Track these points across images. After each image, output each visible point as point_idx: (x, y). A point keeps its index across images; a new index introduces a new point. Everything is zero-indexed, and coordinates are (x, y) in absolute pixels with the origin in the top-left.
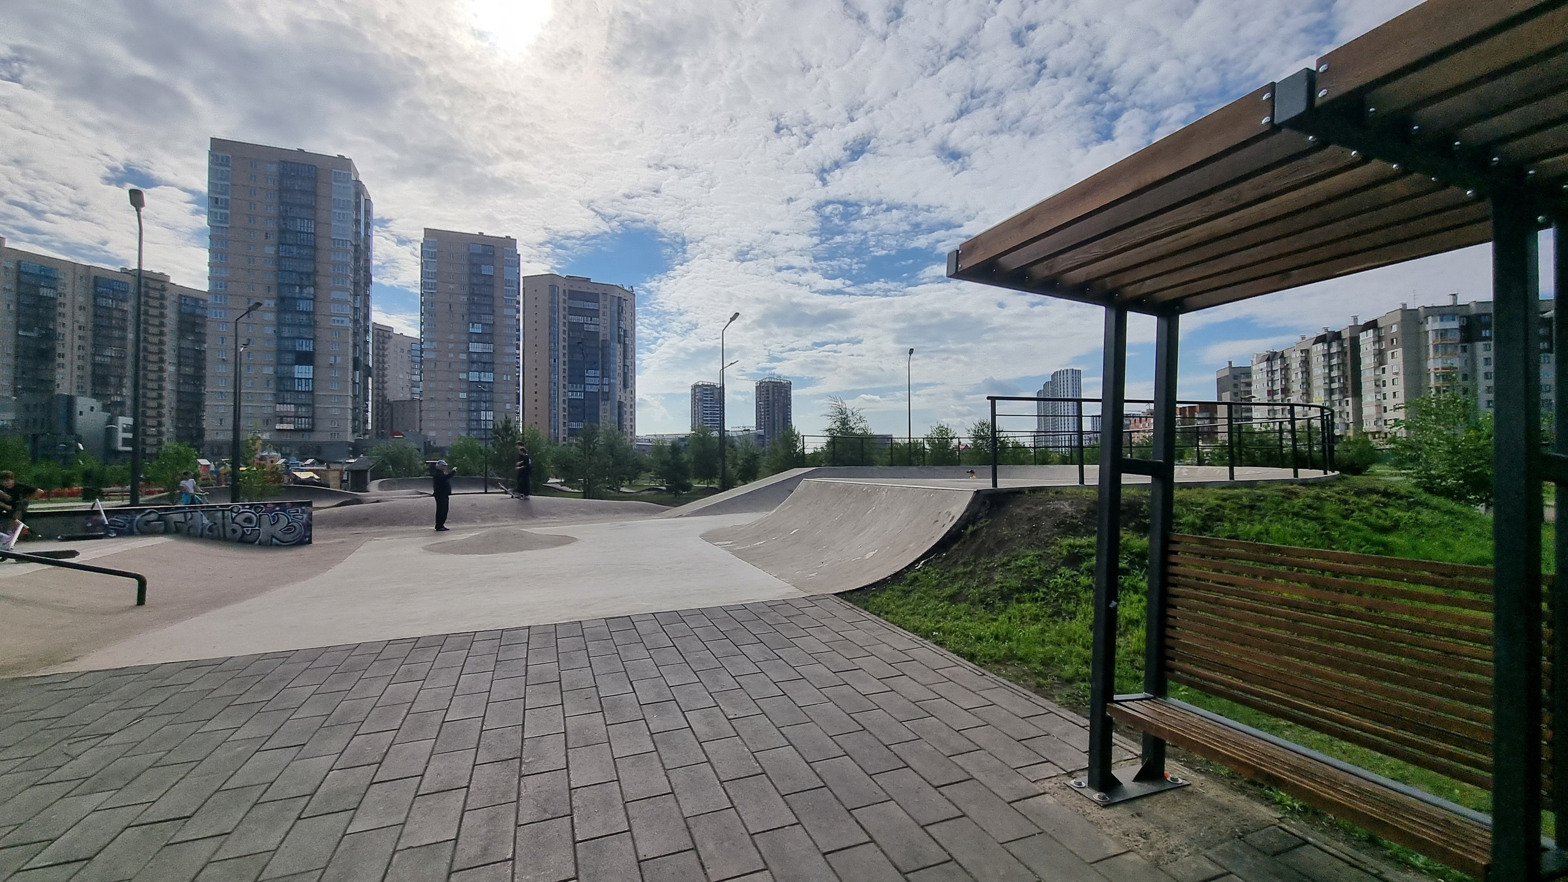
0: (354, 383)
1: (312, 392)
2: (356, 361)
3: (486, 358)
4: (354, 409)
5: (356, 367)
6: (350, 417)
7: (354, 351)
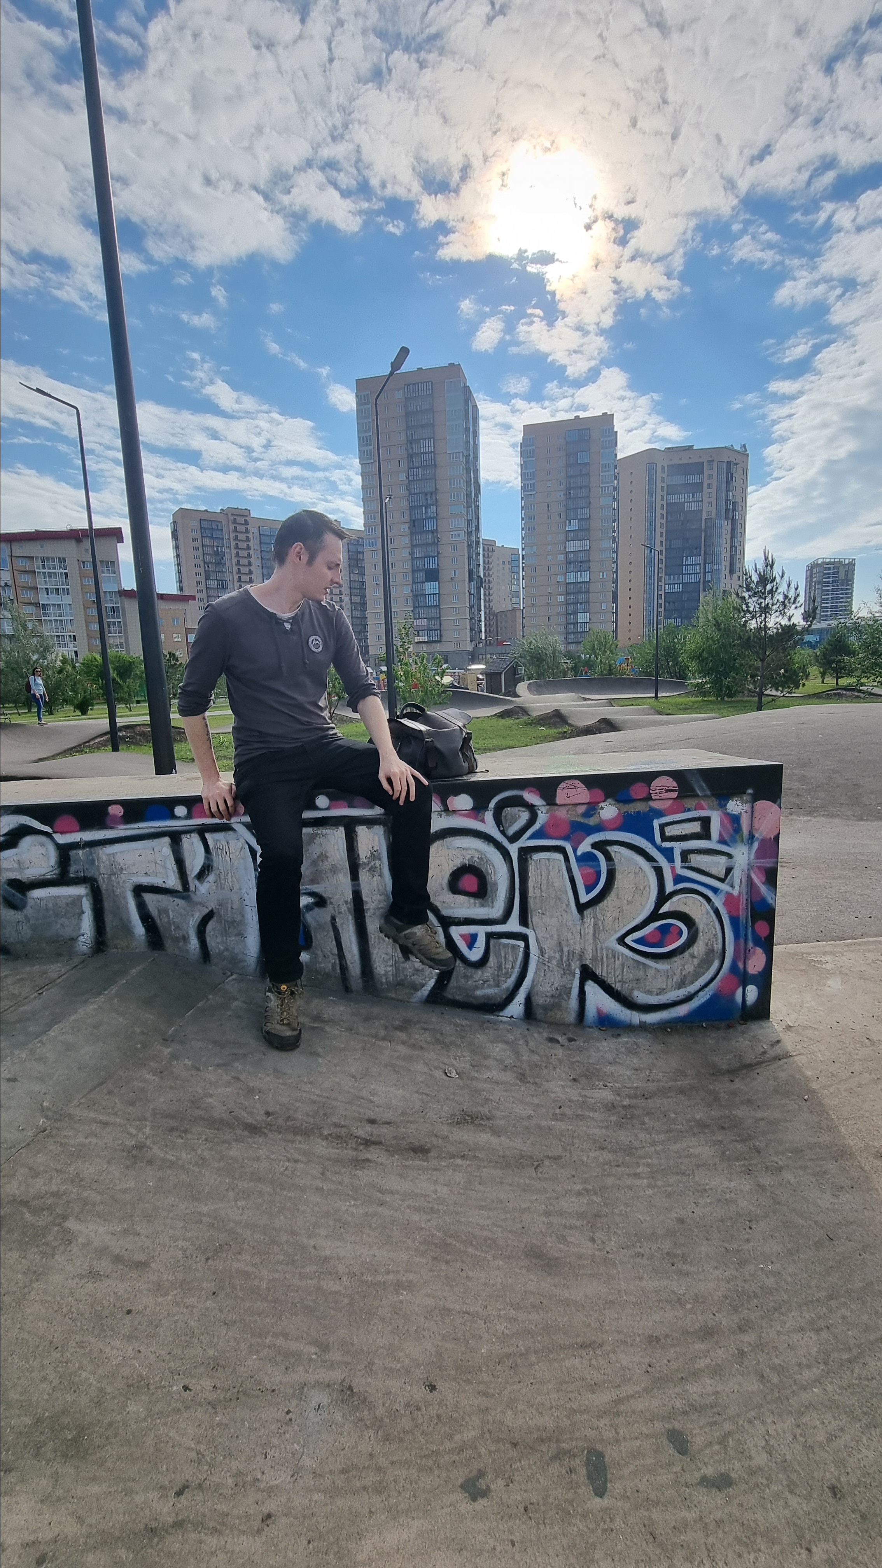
0: (470, 594)
1: (439, 606)
2: (471, 572)
3: (582, 557)
4: (471, 619)
5: (471, 579)
6: (468, 627)
7: (469, 564)
